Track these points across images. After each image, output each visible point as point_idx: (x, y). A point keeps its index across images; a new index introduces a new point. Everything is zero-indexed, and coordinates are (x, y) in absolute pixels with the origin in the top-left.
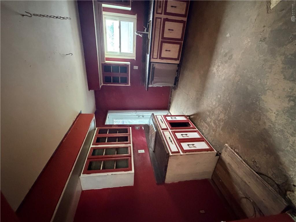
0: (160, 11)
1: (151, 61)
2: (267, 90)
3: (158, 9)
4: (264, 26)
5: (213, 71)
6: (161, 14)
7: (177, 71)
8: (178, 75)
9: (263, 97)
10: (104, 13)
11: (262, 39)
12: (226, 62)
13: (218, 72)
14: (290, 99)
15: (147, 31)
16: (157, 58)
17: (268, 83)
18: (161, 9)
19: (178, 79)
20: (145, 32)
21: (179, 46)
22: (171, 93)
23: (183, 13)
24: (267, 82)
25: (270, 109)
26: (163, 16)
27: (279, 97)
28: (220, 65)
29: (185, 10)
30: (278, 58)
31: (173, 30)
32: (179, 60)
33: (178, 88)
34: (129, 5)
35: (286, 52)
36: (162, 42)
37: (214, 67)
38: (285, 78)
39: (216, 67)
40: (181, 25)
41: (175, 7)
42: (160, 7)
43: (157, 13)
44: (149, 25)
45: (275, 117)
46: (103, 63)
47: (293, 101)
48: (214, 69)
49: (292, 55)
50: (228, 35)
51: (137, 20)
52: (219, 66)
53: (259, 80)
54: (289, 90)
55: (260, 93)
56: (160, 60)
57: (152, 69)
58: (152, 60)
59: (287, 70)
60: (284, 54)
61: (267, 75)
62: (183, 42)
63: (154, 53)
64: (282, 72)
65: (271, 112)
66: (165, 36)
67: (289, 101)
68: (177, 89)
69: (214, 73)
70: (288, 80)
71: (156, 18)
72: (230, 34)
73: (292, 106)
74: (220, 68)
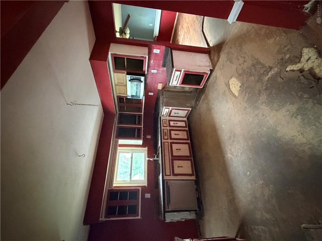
0: (166, 137)
1: (164, 179)
2: (276, 128)
3: (165, 137)
4: (240, 104)
5: (228, 158)
6: (168, 139)
7: (197, 190)
8: (199, 194)
9: (279, 135)
10: (119, 148)
11: (245, 109)
12: (233, 141)
13: (233, 154)
14: (294, 117)
15: (158, 157)
16: (170, 175)
17: (272, 124)
18: (167, 136)
19: (202, 200)
20: (156, 158)
21: (189, 162)
22: (199, 229)
23: (186, 137)
24: (270, 124)
25: (293, 136)
26: (169, 141)
27: (288, 123)
28: (231, 147)
29: (186, 136)
30: (262, 107)
31: (180, 149)
32: (194, 175)
33: (205, 212)
34: (141, 139)
35: (263, 101)
36: (173, 160)
37: (227, 154)
38: (277, 111)
39: (229, 152)
40: (187, 146)
41: (178, 134)
42: (166, 135)
43: (164, 139)
44: (158, 153)
45: (303, 137)
46: (110, 189)
47: (298, 115)
48: (229, 155)
49: (267, 99)
50: (224, 126)
51: (148, 151)
52: (230, 150)
53: (265, 128)
54: (287, 113)
55: (274, 134)
56: (174, 176)
57: (167, 187)
58: (166, 178)
59: (273, 107)
60: (263, 103)
61: (266, 120)
62: (192, 158)
63: (166, 170)
64: (272, 110)
65: (295, 137)
66: (174, 154)
67: (296, 117)
68: (204, 215)
69: (231, 158)
70: (280, 110)
71: (164, 142)
72: (224, 125)
73: (301, 118)
74: (232, 150)
